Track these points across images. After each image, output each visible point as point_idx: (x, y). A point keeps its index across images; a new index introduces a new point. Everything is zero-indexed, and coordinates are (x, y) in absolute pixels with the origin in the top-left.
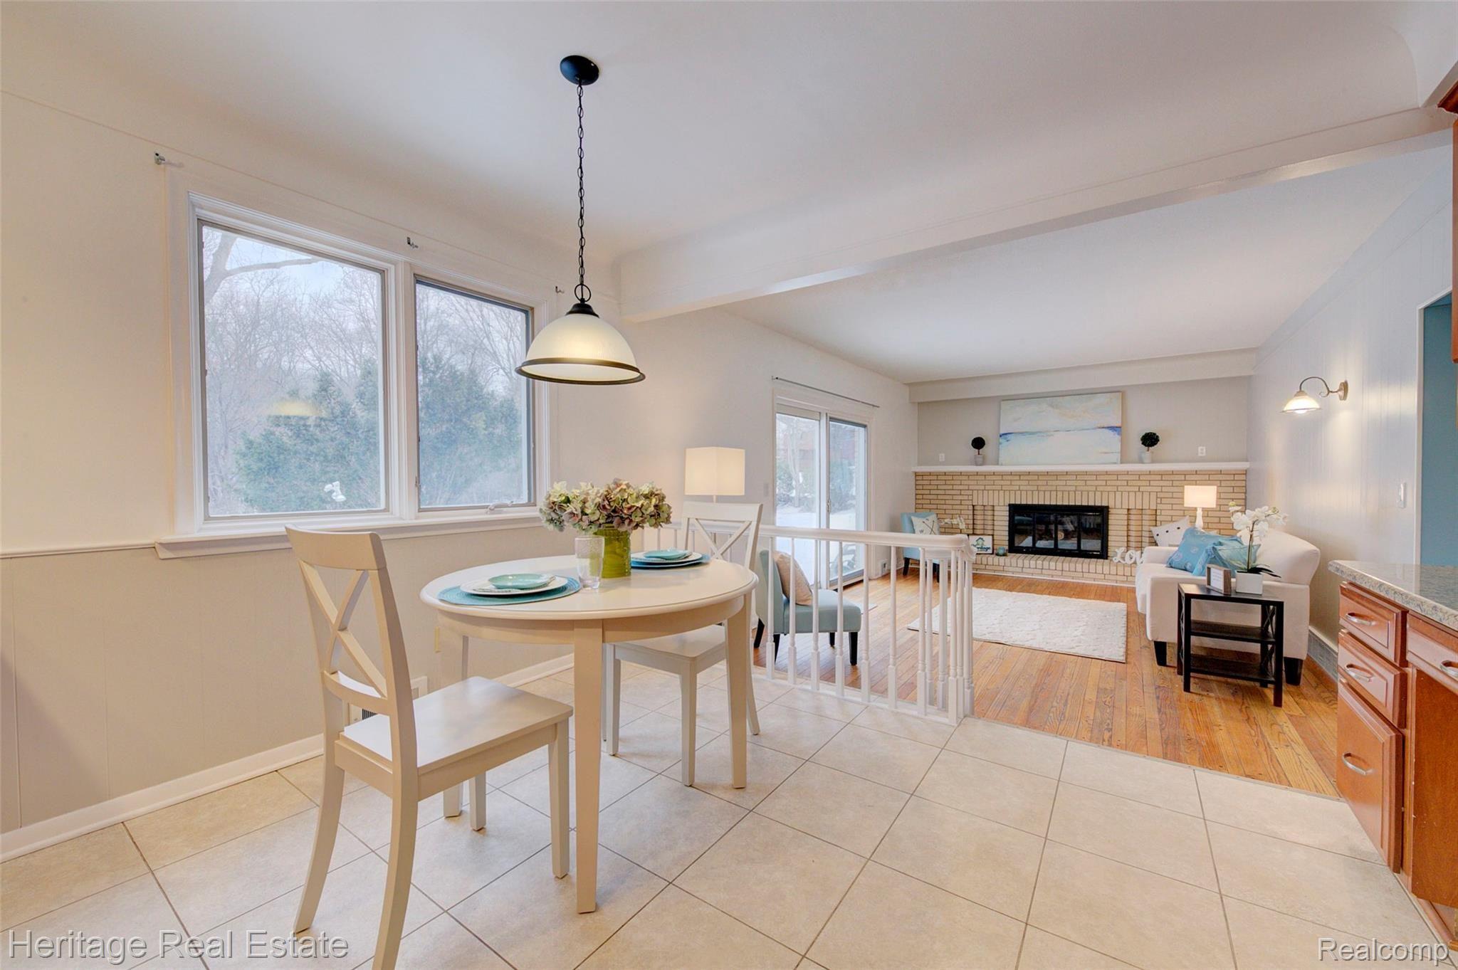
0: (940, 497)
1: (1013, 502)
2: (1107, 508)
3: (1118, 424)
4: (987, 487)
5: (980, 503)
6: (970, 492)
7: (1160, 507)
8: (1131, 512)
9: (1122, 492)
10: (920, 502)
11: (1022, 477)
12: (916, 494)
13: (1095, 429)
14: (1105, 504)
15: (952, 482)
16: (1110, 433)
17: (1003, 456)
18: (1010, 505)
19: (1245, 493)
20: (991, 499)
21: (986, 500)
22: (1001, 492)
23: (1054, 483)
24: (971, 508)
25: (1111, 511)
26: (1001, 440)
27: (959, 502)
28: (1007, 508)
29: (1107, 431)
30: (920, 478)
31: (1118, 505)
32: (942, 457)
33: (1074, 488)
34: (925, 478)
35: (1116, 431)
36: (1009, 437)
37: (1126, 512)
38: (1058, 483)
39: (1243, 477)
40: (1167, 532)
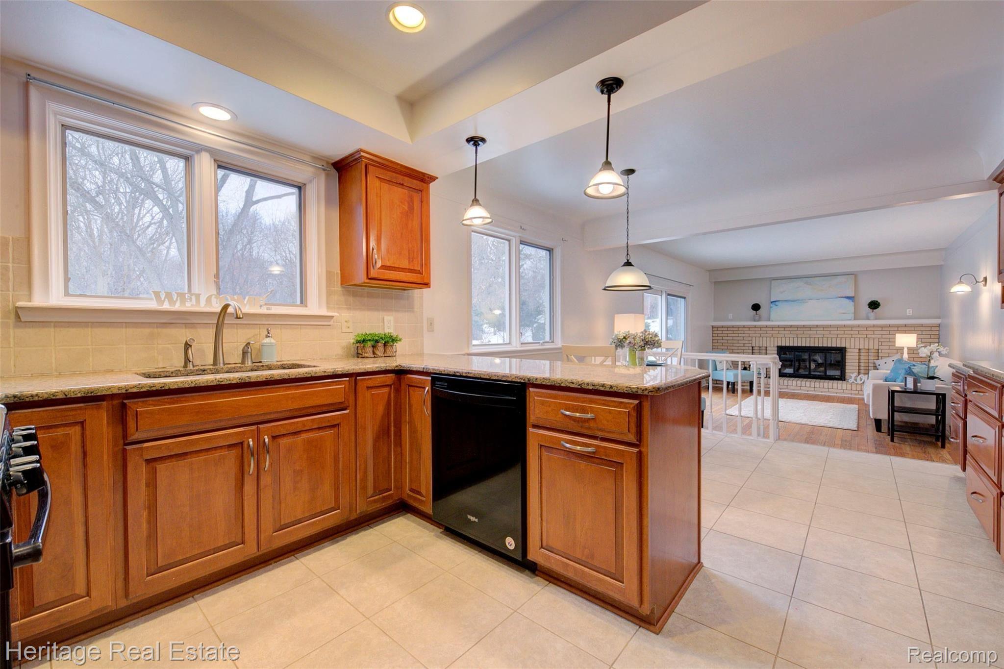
0: (729, 342)
1: (779, 344)
2: (845, 348)
3: (851, 294)
4: (762, 335)
5: (757, 345)
6: (750, 339)
7: (880, 347)
8: (862, 351)
9: (855, 338)
10: (716, 344)
11: (786, 328)
12: (713, 340)
13: (836, 298)
14: (843, 346)
15: (738, 332)
16: (847, 301)
17: (773, 316)
18: (778, 347)
19: (939, 339)
20: (764, 343)
21: (761, 343)
22: (772, 339)
23: (809, 332)
24: (751, 348)
25: (848, 350)
26: (772, 305)
27: (742, 345)
28: (776, 349)
29: (844, 299)
30: (716, 329)
31: (853, 347)
32: (730, 316)
33: (822, 336)
34: (719, 329)
35: (851, 299)
36: (777, 303)
37: (857, 351)
38: (811, 332)
39: (937, 329)
40: (886, 363)
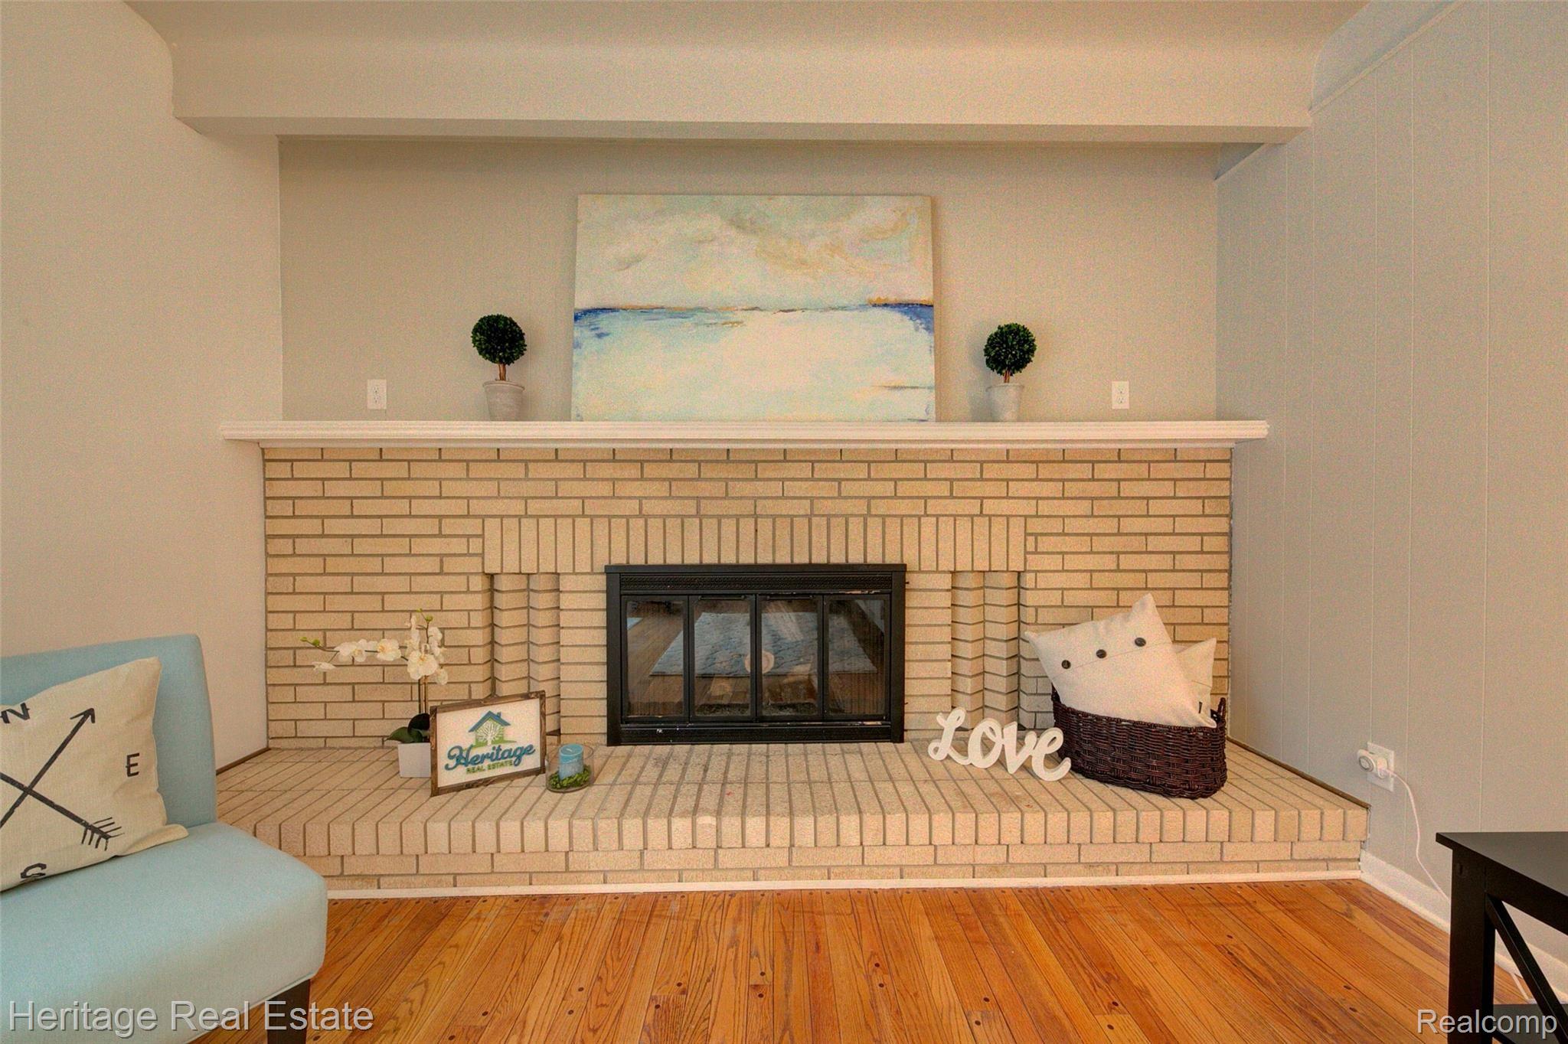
0: (361, 546)
1: (619, 559)
2: (901, 570)
3: (924, 295)
4: (534, 507)
5: (511, 566)
6: (471, 526)
7: (1036, 562)
8: (964, 582)
9: (937, 516)
10: (284, 566)
11: (647, 467)
12: (268, 537)
13: (863, 307)
14: (892, 559)
15: (409, 488)
16: (901, 325)
17: (584, 388)
18: (611, 571)
19: (1230, 516)
20: (547, 552)
21: (529, 552)
22: (583, 524)
23: (747, 489)
24: (478, 583)
25: (914, 580)
26: (581, 333)
27: (432, 565)
28: (601, 582)
29: (894, 316)
30: (283, 470)
31: (928, 563)
32: (377, 391)
33: (804, 507)
34: (301, 470)
35: (919, 317)
36: (604, 322)
37: (946, 582)
38: (760, 488)
39: (1223, 470)
40: (1101, 654)
